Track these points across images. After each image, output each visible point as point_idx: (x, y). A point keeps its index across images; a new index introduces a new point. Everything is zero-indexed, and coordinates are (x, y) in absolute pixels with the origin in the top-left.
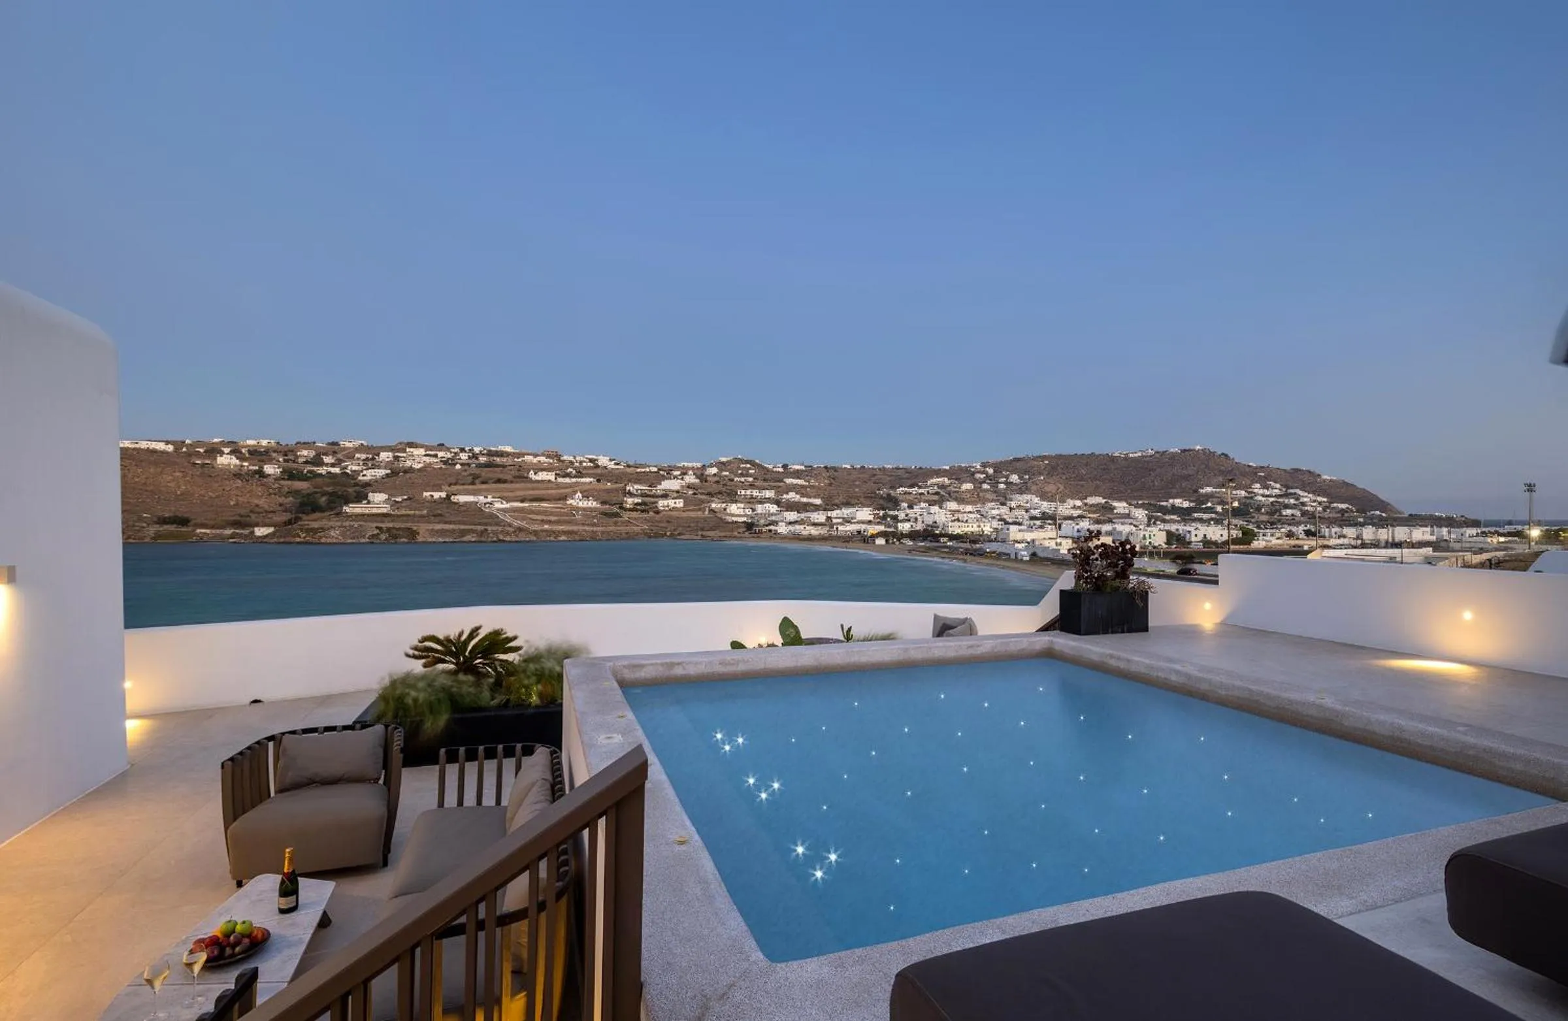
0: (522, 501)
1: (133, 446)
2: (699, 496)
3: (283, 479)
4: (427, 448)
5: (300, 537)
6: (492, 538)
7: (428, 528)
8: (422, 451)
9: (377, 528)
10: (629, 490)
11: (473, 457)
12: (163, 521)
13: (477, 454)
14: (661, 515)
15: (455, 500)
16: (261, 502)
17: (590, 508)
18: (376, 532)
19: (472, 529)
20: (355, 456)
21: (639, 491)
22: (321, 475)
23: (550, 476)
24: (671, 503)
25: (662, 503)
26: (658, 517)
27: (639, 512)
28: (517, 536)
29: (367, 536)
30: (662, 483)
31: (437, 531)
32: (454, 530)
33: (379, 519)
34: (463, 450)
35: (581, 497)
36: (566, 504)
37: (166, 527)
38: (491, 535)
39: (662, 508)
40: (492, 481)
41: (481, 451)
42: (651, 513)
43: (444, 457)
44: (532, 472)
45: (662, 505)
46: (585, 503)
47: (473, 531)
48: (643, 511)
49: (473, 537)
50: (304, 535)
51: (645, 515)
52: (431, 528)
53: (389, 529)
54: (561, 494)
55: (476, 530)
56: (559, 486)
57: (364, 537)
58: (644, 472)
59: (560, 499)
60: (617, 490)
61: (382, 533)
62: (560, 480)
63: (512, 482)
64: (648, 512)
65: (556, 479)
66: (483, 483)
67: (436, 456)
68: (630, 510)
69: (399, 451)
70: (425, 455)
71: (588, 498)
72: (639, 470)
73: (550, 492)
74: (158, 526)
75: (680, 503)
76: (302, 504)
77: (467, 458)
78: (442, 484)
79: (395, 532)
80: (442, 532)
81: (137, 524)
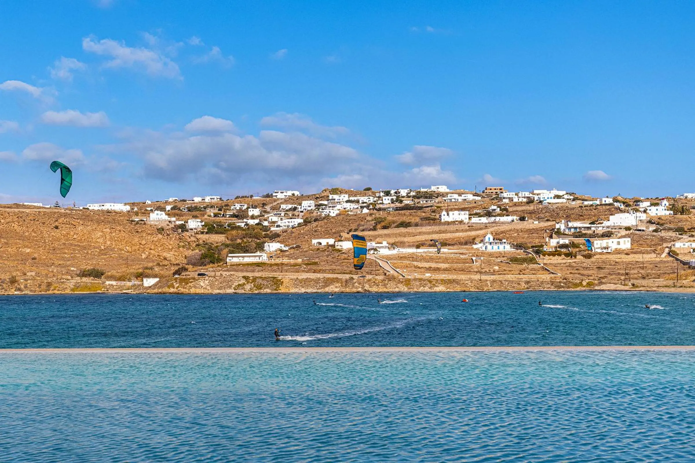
0: (418, 247)
1: (100, 208)
2: (663, 234)
3: (202, 233)
4: (351, 193)
5: (174, 288)
6: (357, 288)
7: (292, 277)
8: (346, 197)
9: (244, 277)
10: (559, 229)
11: (397, 200)
12: (84, 274)
13: (403, 197)
14: (593, 259)
15: (339, 247)
16: (169, 255)
17: (500, 253)
18: (243, 281)
19: (337, 278)
20: (280, 207)
21: (572, 230)
22: (239, 227)
23: (464, 216)
24: (612, 243)
25: (598, 244)
26: (588, 262)
27: (563, 256)
28: (385, 285)
29: (233, 286)
30: (611, 217)
31: (301, 281)
32: (319, 279)
33: (251, 268)
34: (387, 193)
35: (491, 240)
36: (472, 248)
37: (84, 279)
38: (356, 284)
39: (599, 251)
40: (395, 224)
41: (408, 193)
42: (579, 257)
43: (366, 203)
44: (444, 213)
45: (599, 246)
46: (495, 247)
47: (337, 280)
48: (567, 255)
49: (336, 287)
50: (178, 285)
51: (569, 260)
52: (295, 277)
53: (255, 279)
54: (469, 237)
55: (341, 279)
56: (471, 228)
57: (230, 287)
58: (592, 205)
59: (466, 244)
60: (544, 230)
61: (248, 283)
62: (475, 220)
63: (417, 225)
64: (575, 257)
65: (470, 218)
66: (385, 228)
67: (358, 202)
68: (552, 254)
69: (322, 198)
70: (347, 202)
71: (501, 240)
72: (586, 203)
73: (457, 234)
74: (79, 278)
75: (626, 244)
76: (204, 256)
77: (390, 202)
78: (342, 231)
79: (260, 281)
80: (306, 282)
81: (64, 277)
